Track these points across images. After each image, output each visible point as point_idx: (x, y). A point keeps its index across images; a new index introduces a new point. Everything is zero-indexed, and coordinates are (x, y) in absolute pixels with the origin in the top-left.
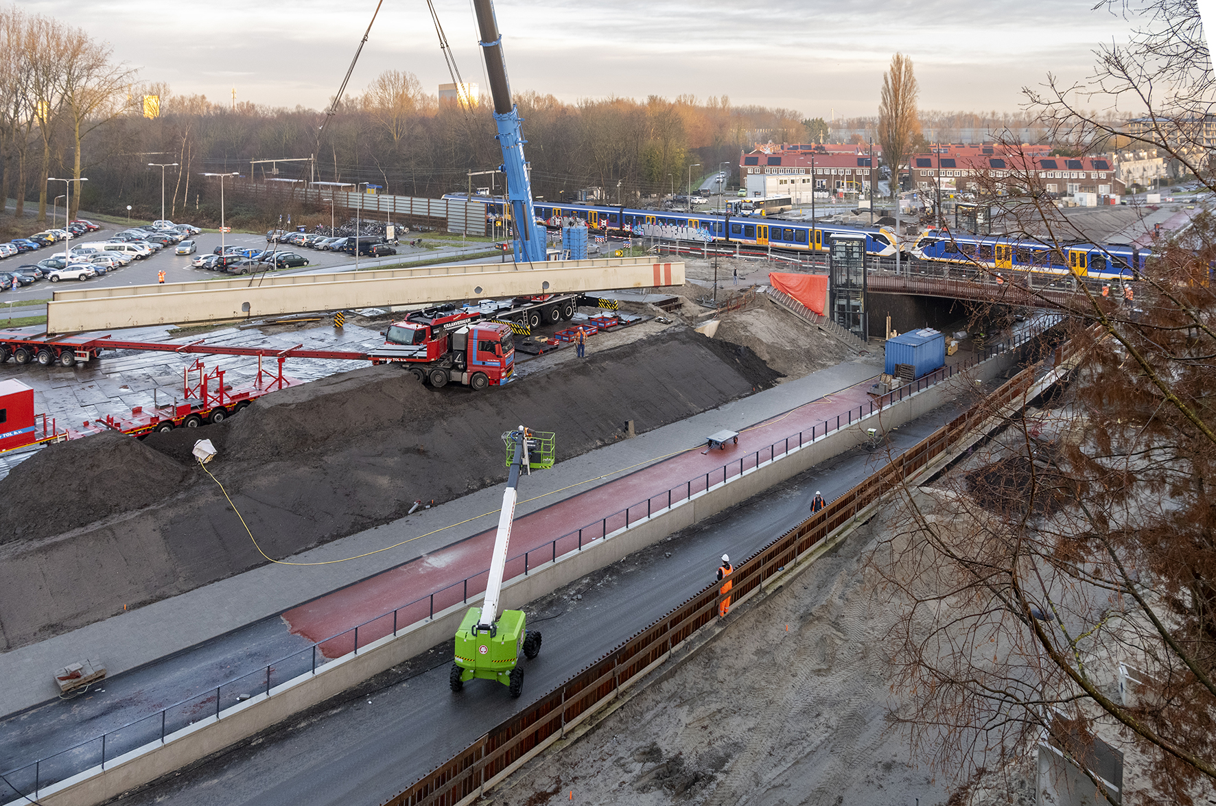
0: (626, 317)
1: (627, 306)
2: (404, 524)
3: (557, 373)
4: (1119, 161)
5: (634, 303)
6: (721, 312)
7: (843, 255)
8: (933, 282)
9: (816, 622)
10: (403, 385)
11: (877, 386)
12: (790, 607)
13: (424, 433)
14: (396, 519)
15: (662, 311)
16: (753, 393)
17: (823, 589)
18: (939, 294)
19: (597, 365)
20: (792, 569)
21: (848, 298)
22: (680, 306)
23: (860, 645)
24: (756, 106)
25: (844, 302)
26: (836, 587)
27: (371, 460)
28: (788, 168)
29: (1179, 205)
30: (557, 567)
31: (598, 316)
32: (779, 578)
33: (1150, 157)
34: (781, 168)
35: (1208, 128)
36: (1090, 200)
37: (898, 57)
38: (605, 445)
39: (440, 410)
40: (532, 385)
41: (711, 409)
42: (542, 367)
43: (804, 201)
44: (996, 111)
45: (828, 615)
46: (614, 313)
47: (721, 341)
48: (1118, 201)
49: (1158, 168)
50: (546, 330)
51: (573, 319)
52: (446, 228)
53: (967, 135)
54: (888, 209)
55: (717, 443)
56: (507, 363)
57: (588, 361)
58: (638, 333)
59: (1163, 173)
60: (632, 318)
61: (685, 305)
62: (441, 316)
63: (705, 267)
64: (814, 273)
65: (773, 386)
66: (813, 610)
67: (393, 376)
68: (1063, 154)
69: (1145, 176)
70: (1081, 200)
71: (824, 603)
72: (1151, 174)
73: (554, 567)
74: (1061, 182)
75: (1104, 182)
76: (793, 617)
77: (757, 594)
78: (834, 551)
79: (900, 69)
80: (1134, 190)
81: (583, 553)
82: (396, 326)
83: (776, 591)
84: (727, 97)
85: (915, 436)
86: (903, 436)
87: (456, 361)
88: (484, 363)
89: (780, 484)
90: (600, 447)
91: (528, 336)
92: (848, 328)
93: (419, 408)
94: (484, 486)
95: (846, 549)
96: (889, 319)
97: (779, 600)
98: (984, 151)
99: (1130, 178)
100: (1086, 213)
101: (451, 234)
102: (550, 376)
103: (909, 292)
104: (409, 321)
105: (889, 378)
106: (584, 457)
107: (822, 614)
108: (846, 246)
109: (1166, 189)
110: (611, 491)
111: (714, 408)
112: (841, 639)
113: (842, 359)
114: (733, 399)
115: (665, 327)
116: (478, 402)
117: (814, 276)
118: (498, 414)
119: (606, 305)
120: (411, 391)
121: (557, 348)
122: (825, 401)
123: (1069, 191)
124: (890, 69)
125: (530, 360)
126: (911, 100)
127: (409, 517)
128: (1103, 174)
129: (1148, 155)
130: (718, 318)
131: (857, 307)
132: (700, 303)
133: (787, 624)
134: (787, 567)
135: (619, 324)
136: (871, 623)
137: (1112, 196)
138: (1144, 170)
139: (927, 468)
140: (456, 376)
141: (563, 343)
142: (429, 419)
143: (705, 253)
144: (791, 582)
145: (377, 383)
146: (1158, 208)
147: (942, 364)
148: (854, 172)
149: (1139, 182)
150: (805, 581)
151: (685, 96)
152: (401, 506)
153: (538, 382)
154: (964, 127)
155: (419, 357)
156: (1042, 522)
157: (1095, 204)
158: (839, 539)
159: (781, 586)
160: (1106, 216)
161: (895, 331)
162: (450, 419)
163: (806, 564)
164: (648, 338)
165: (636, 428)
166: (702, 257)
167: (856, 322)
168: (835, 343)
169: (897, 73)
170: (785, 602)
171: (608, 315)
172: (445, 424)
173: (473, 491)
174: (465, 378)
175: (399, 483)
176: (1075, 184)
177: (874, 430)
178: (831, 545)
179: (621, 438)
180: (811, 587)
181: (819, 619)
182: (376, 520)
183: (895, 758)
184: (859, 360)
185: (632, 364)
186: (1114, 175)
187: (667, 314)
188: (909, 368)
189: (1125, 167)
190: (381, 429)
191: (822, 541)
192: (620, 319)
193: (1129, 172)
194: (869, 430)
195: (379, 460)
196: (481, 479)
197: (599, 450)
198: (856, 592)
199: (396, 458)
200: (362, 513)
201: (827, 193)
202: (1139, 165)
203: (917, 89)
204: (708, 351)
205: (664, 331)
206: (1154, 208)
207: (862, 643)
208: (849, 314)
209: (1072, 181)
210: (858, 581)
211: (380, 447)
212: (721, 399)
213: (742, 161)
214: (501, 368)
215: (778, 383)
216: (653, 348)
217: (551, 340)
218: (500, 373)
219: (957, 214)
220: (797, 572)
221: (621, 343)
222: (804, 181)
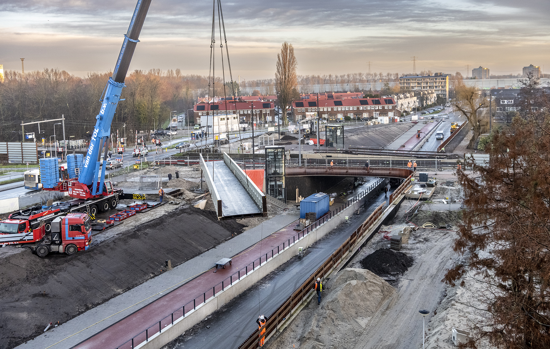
0: (151, 204)
1: (149, 197)
2: (44, 337)
3: (119, 239)
4: (398, 99)
5: (153, 195)
6: (207, 195)
7: (273, 157)
8: (320, 168)
9: (308, 340)
10: (24, 257)
11: (299, 226)
12: (292, 337)
13: (43, 284)
14: (37, 336)
15: (172, 198)
16: (233, 237)
17: (307, 325)
18: (324, 174)
19: (142, 232)
20: (289, 318)
21: (275, 181)
22: (181, 194)
23: (332, 347)
24: (195, 75)
25: (273, 183)
26: (314, 322)
27: (12, 304)
28: (223, 111)
29: (427, 120)
30: (149, 344)
31: (132, 204)
32: (284, 323)
33: (411, 97)
34: (219, 111)
35: (436, 81)
36: (385, 120)
37: (285, 45)
38: (156, 276)
39: (50, 269)
40: (105, 248)
41: (211, 248)
42: (108, 237)
43: (235, 130)
44: (331, 75)
45: (312, 336)
46: (143, 202)
47: (209, 211)
48: (398, 120)
49: (415, 102)
50: (102, 215)
51: (117, 208)
52: (8, 160)
53: (317, 88)
54: (285, 131)
55: (221, 265)
56: (89, 236)
57: (136, 230)
58: (161, 212)
59: (417, 104)
60: (155, 203)
61: (185, 193)
62: (35, 213)
63: (190, 171)
64: (254, 169)
65: (242, 233)
66: (305, 335)
67: (15, 253)
68: (371, 96)
69: (409, 106)
70: (381, 120)
71: (310, 331)
72: (412, 105)
73: (147, 344)
74: (370, 112)
75: (391, 110)
76: (295, 341)
77: (275, 333)
78: (307, 306)
79: (286, 51)
80: (404, 114)
81: (162, 333)
82: (3, 223)
83: (284, 330)
84: (179, 70)
85: (321, 248)
86: (315, 249)
87: (54, 239)
88: (73, 238)
89: (258, 282)
90: (153, 277)
91: (94, 220)
92: (276, 197)
93: (37, 270)
94: (88, 309)
95: (312, 304)
96: (297, 190)
97: (286, 334)
98: (329, 97)
99: (403, 108)
100: (385, 127)
101: (12, 164)
102: (115, 241)
103: (308, 174)
104: (12, 219)
105: (304, 220)
106: (145, 284)
107: (310, 336)
108: (274, 152)
109: (419, 113)
110: (167, 299)
111: (213, 248)
112: (322, 346)
113: (276, 214)
114: (222, 242)
115: (177, 206)
116: (74, 262)
117: (254, 170)
118: (88, 267)
119: (138, 197)
120: (29, 260)
121: (113, 225)
122: (273, 236)
123: (374, 116)
124: (281, 52)
125: (98, 234)
126: (293, 69)
127: (46, 334)
128: (390, 107)
129: (410, 96)
130: (205, 199)
131: (280, 186)
132: (192, 191)
133: (293, 344)
134: (287, 317)
135: (148, 208)
136: (334, 336)
137: (396, 117)
138: (409, 103)
139: (342, 260)
140: (54, 248)
141: (116, 222)
142: (44, 275)
143: (188, 163)
144: (290, 324)
145: (6, 258)
146: (417, 123)
147: (328, 210)
148: (261, 111)
149: (406, 109)
150: (296, 323)
151: (154, 70)
152: (39, 328)
153: (108, 246)
154: (314, 84)
155: (28, 240)
156: (399, 277)
157: (388, 122)
158: (308, 300)
159: (286, 327)
160: (394, 128)
161: (301, 196)
162: (58, 274)
163: (296, 314)
164: (169, 213)
165: (172, 264)
166: (186, 165)
167: (280, 193)
168: (271, 205)
169: (285, 54)
170: (289, 335)
171: (140, 203)
172: (56, 277)
173: (82, 312)
174: (61, 249)
175: (34, 315)
176: (377, 112)
177: (301, 248)
178: (306, 304)
179: (164, 271)
180: (300, 325)
181: (309, 339)
182: (24, 338)
184: (285, 213)
185: (162, 229)
186: (396, 106)
187: (175, 199)
188: (313, 214)
189: (400, 102)
190: (14, 285)
191: (301, 302)
192: (148, 205)
193: (402, 105)
194: (299, 248)
195: (18, 304)
196: (86, 305)
197: (153, 279)
198: (324, 323)
199: (28, 301)
200: (13, 336)
201: (247, 124)
202: (407, 101)
203: (296, 63)
204: (204, 217)
205: (176, 209)
206: (416, 123)
207: (333, 345)
208: (276, 189)
209: (376, 111)
210: (324, 318)
211: (16, 296)
212: (216, 243)
213: (195, 108)
214: (85, 240)
215: (244, 230)
216: (173, 219)
217: (108, 221)
218: (85, 243)
219: (326, 131)
220: (292, 319)
221: (152, 218)
222: (234, 118)
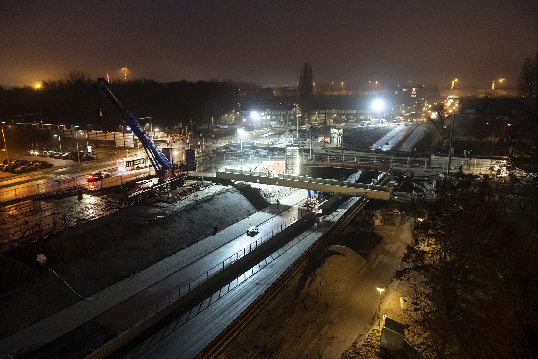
7: (291, 153)
13: (134, 240)
18: (326, 166)
19: (200, 205)
21: (292, 169)
24: (243, 81)
25: (290, 171)
27: (116, 254)
37: (306, 64)
40: (175, 216)
52: (115, 146)
57: (195, 204)
58: (213, 190)
64: (278, 159)
65: (267, 207)
74: (366, 115)
79: (307, 69)
90: (206, 238)
101: (118, 148)
102: (182, 212)
103: (315, 165)
106: (200, 242)
108: (292, 150)
122: (287, 211)
124: (303, 69)
127: (136, 274)
131: (295, 173)
151: (213, 79)
152: (132, 270)
156: (370, 251)
164: (218, 192)
165: (219, 228)
172: (143, 236)
177: (306, 221)
183: (333, 336)
185: (213, 203)
195: (119, 253)
199: (125, 252)
200: (116, 275)
206: (398, 125)
211: (118, 248)
212: (249, 214)
216: (220, 196)
221: (207, 195)
